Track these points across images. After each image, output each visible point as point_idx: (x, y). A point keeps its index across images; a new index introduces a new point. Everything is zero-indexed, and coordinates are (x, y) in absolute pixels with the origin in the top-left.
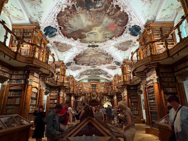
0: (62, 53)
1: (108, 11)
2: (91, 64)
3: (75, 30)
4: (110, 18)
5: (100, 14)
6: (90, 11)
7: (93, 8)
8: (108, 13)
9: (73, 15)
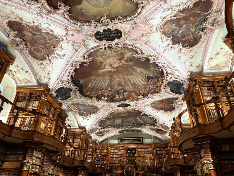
0: (42, 64)
2: (117, 97)
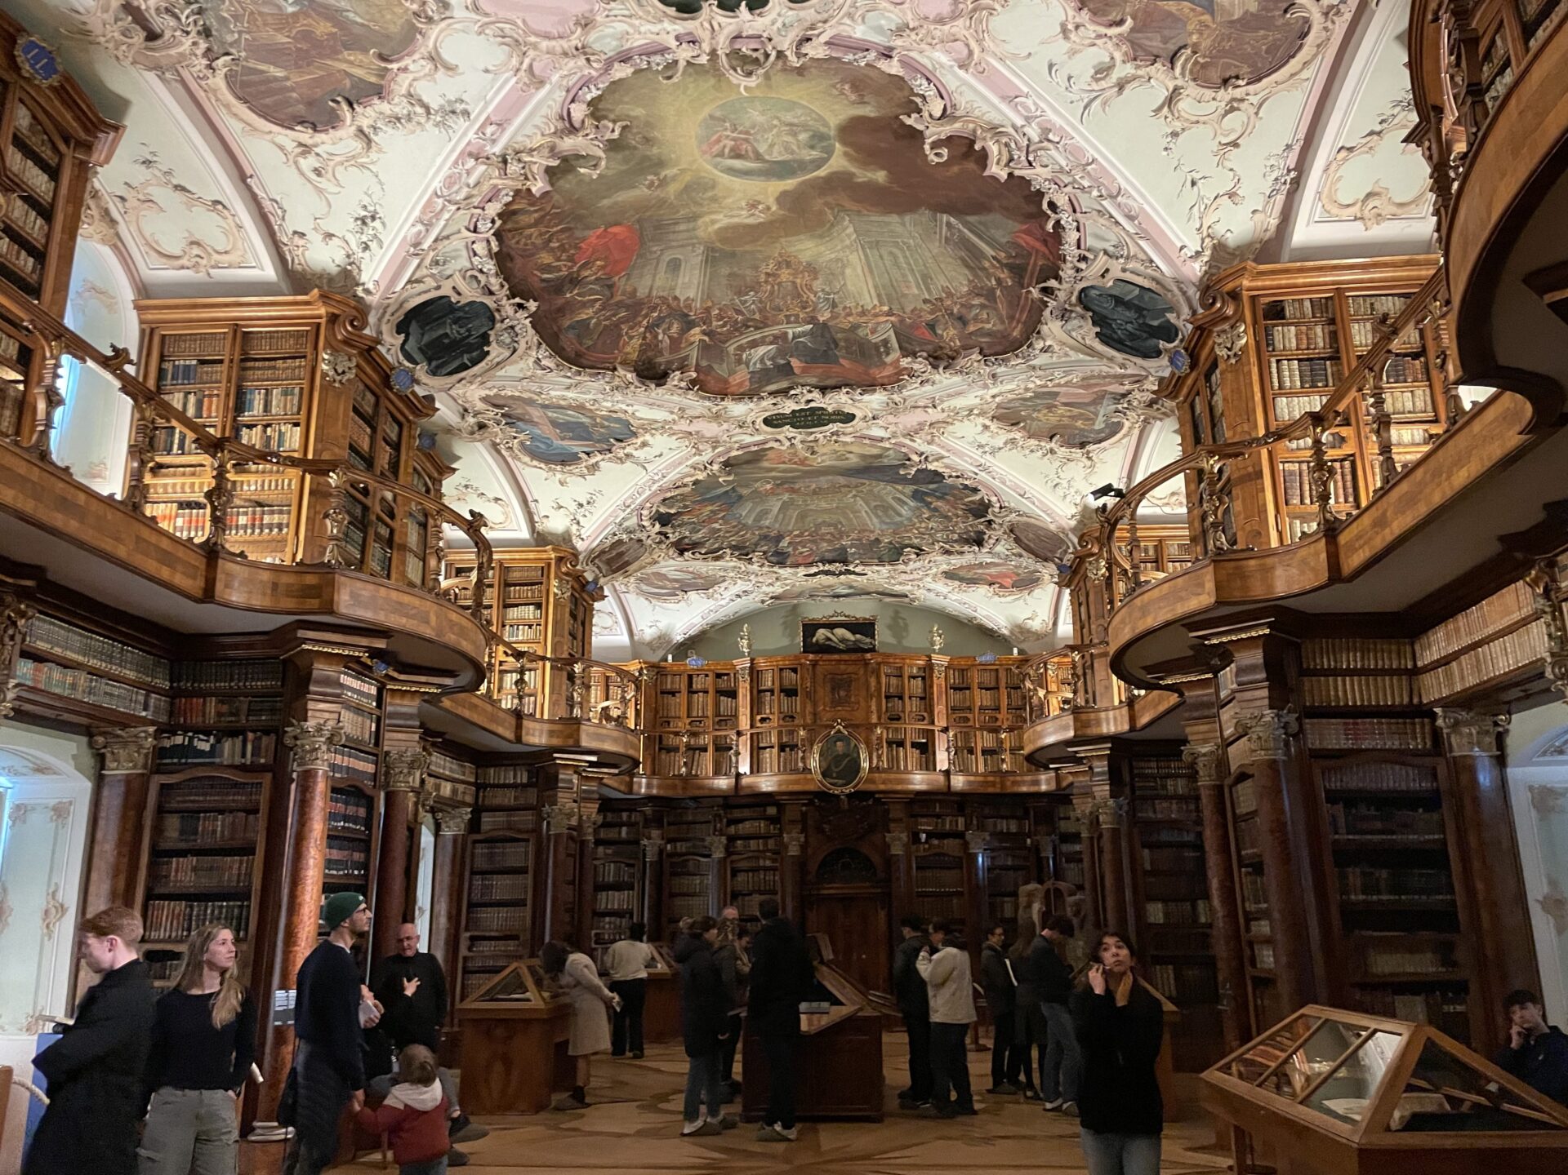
1: (696, 335)
3: (945, 217)
4: (664, 300)
5: (739, 312)
6: (812, 320)
7: (790, 336)
8: (689, 325)
9: (921, 310)
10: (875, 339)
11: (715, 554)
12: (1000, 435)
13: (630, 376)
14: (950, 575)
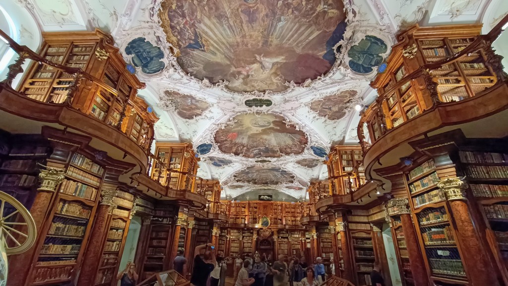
3: (289, 134)
4: (240, 143)
5: (253, 145)
7: (261, 149)
9: (284, 146)
10: (276, 150)
11: (244, 182)
12: (297, 165)
13: (233, 154)
14: (287, 187)
